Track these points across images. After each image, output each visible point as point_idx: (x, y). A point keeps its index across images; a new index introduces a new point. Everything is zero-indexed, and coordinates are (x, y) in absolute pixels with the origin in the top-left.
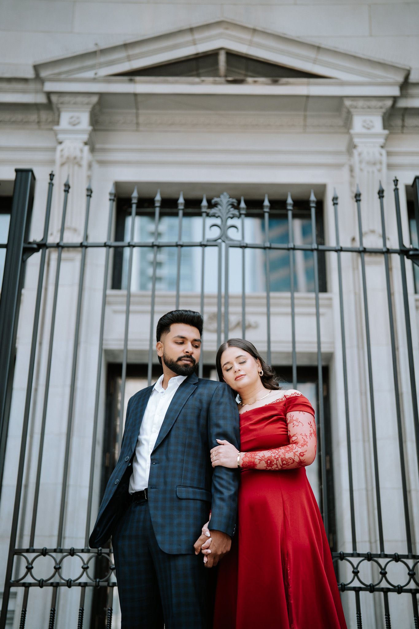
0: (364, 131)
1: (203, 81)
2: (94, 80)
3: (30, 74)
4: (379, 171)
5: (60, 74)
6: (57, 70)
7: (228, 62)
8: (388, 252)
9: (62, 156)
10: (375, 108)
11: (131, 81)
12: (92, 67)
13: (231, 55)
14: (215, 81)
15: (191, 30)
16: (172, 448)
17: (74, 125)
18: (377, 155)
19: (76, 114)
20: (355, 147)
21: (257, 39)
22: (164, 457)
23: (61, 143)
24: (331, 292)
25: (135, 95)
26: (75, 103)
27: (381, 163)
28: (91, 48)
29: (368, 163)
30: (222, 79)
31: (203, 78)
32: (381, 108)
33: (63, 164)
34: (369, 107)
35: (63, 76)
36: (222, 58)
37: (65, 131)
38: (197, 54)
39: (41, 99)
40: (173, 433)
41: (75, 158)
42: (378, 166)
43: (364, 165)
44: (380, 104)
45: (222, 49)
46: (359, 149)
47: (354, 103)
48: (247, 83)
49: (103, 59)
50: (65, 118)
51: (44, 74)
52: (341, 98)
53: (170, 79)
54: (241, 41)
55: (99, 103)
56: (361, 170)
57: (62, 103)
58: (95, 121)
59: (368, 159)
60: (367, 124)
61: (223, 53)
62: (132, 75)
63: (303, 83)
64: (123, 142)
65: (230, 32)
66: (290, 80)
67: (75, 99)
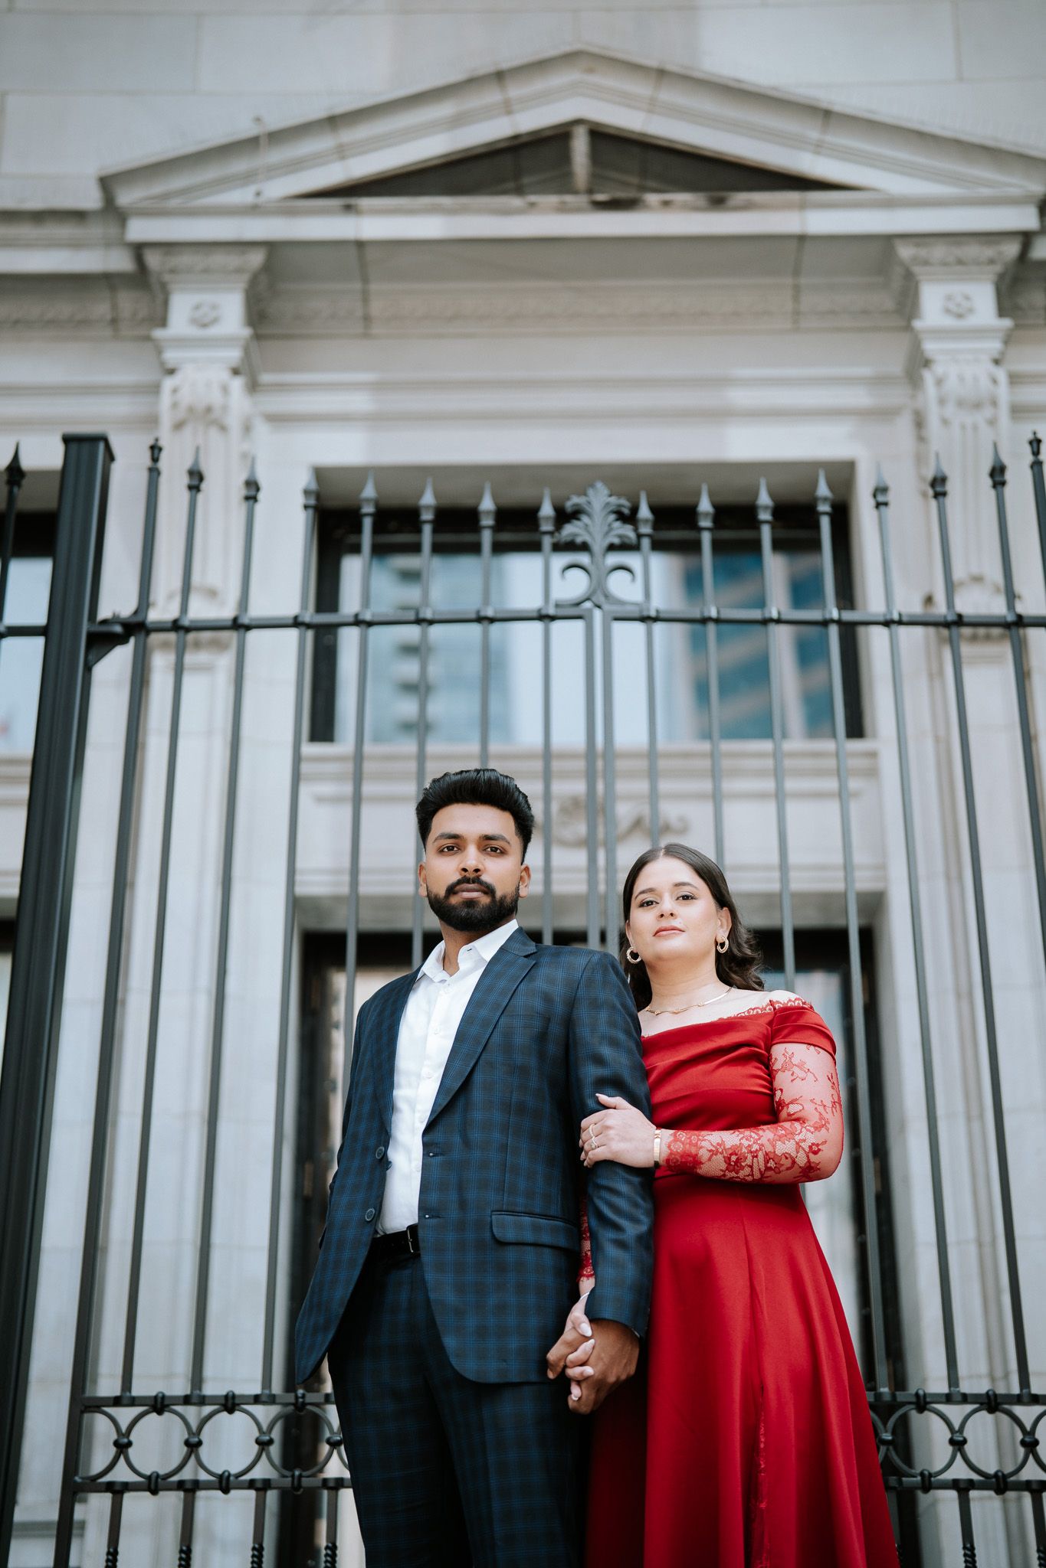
0: (949, 322)
1: (532, 205)
2: (254, 210)
3: (91, 199)
4: (992, 422)
5: (166, 196)
6: (158, 188)
7: (595, 156)
9: (175, 405)
10: (977, 263)
11: (348, 208)
12: (247, 178)
13: (602, 137)
14: (564, 203)
15: (500, 76)
16: (477, 1115)
17: (204, 326)
18: (985, 383)
19: (207, 298)
20: (927, 363)
21: (669, 95)
22: (457, 1139)
23: (171, 372)
24: (875, 736)
25: (360, 245)
26: (206, 271)
27: (994, 403)
28: (245, 128)
29: (961, 403)
30: (582, 200)
31: (533, 198)
32: (992, 262)
33: (179, 426)
34: (960, 262)
35: (174, 203)
36: (580, 146)
37: (182, 342)
38: (516, 137)
39: (120, 262)
40: (478, 1078)
41: (209, 410)
42: (988, 412)
43: (950, 410)
44: (989, 252)
45: (578, 122)
46: (939, 369)
47: (923, 252)
48: (646, 207)
49: (276, 155)
50: (182, 307)
51: (125, 198)
52: (889, 240)
54: (627, 100)
55: (267, 268)
57: (172, 271)
58: (258, 315)
59: (961, 394)
60: (955, 305)
61: (582, 130)
62: (350, 194)
63: (788, 204)
64: (330, 365)
65: (593, 77)
66: (756, 198)
67: (206, 259)
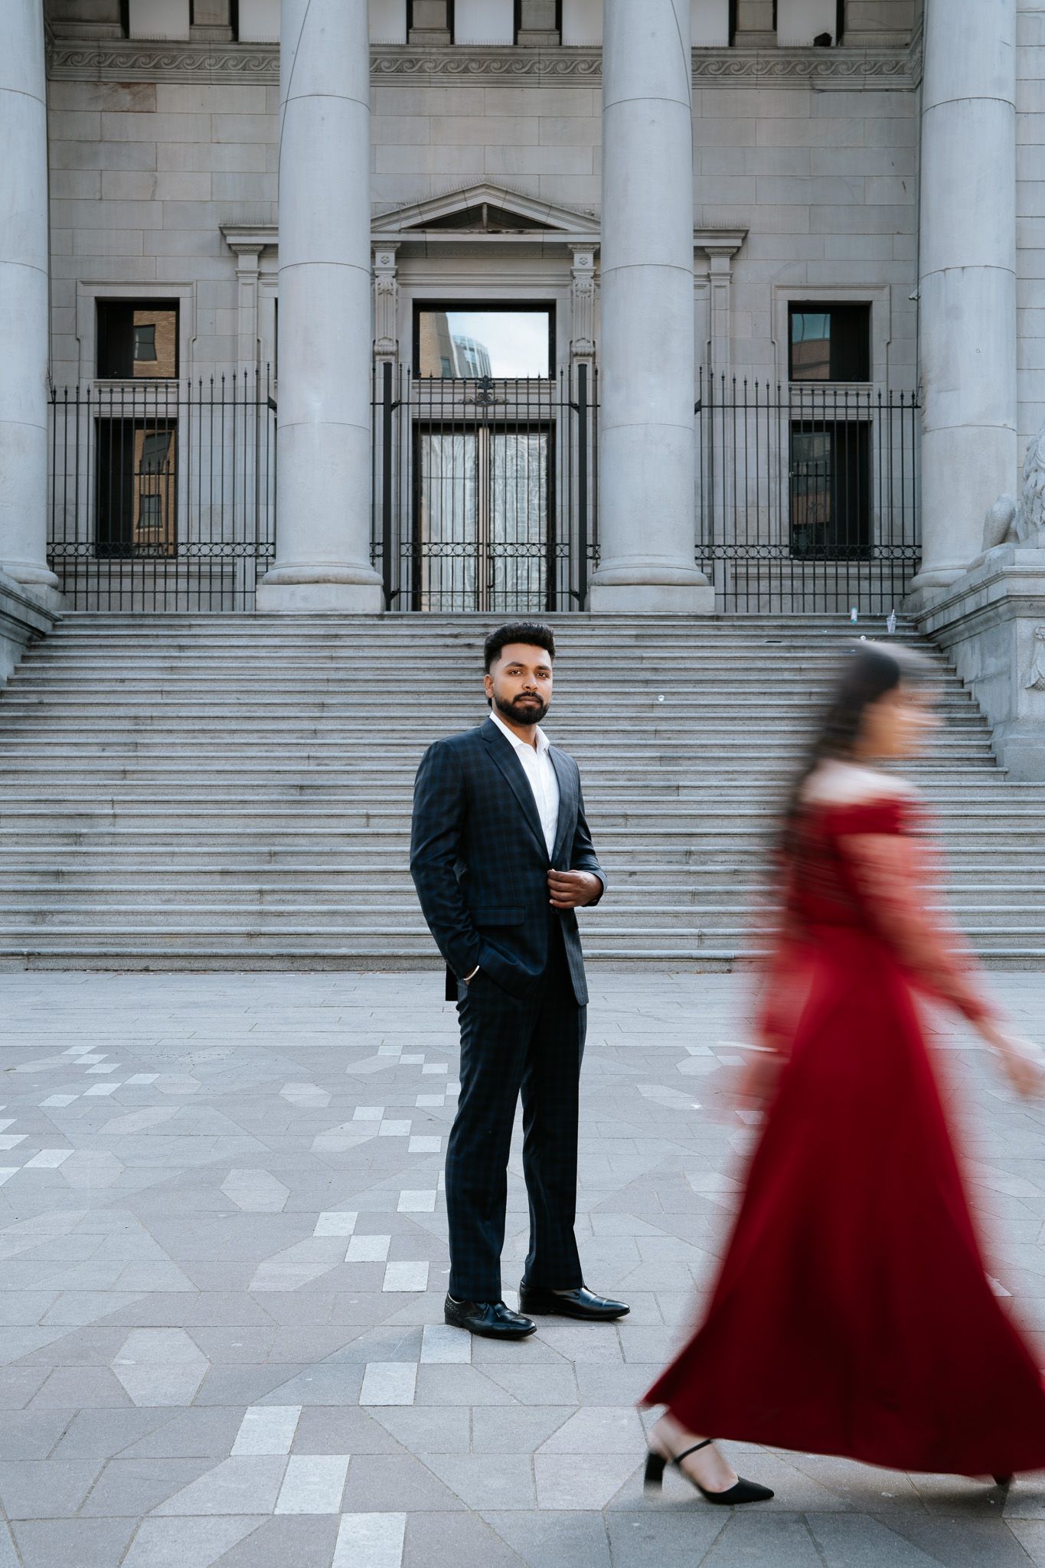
0: (581, 266)
1: (471, 231)
2: (399, 232)
4: (590, 297)
7: (488, 214)
8: (562, 405)
9: (379, 289)
10: (589, 248)
11: (423, 232)
12: (398, 222)
13: (490, 207)
14: (480, 230)
15: (463, 192)
17: (385, 263)
18: (588, 285)
19: (386, 254)
20: (575, 277)
21: (508, 197)
23: (377, 277)
24: (556, 379)
25: (426, 243)
26: (385, 247)
27: (590, 292)
28: (396, 208)
29: (582, 292)
30: (485, 230)
31: (472, 229)
33: (380, 294)
34: (585, 248)
35: (377, 229)
36: (485, 211)
37: (380, 269)
38: (467, 209)
41: (388, 290)
42: (588, 294)
43: (579, 293)
44: (592, 247)
45: (484, 204)
46: (577, 281)
47: (575, 247)
48: (502, 233)
49: (403, 215)
52: (565, 244)
53: (450, 230)
54: (498, 197)
55: (401, 247)
56: (578, 296)
57: (376, 247)
58: (399, 256)
59: (582, 289)
60: (583, 261)
61: (485, 206)
62: (424, 226)
63: (540, 233)
64: (418, 268)
65: (488, 191)
66: (531, 231)
67: (385, 245)
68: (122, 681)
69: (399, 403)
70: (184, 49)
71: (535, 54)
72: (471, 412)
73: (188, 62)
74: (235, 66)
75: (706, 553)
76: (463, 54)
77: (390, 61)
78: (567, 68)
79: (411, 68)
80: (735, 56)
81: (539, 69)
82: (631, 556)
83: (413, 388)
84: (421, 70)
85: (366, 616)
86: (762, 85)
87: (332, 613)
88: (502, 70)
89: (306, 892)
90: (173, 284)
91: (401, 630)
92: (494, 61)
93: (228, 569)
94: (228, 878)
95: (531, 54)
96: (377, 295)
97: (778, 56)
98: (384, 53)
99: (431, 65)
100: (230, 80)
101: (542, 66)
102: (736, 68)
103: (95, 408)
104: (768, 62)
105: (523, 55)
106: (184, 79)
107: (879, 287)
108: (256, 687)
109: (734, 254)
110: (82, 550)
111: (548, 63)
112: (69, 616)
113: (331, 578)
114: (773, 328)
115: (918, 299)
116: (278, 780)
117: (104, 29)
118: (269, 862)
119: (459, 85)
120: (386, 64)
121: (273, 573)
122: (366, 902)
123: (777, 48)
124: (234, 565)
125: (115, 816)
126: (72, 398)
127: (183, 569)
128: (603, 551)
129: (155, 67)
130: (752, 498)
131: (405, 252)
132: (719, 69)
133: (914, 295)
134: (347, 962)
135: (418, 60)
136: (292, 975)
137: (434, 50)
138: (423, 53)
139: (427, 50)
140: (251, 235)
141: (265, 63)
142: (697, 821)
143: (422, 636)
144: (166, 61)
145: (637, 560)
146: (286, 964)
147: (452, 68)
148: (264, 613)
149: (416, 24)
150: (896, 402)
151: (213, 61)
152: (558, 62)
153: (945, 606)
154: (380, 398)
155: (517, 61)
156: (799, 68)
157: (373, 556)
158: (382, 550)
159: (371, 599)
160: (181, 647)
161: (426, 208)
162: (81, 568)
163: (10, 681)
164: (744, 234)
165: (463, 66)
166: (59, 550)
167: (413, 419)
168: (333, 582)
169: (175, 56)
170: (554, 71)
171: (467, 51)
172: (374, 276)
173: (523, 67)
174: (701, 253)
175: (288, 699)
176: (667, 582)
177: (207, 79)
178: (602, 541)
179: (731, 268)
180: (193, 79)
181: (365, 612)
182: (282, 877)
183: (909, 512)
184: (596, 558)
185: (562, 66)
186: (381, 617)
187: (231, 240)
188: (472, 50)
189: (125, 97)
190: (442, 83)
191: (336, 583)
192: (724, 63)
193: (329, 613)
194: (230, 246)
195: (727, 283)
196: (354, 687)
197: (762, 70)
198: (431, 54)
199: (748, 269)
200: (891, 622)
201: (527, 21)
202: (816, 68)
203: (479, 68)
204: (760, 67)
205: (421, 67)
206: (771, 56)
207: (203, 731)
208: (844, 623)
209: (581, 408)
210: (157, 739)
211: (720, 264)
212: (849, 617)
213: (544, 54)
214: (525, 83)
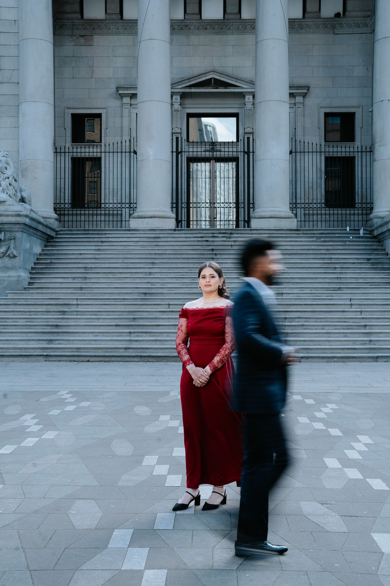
0: (248, 100)
1: (208, 88)
2: (182, 88)
4: (251, 111)
6: (172, 86)
7: (214, 82)
8: (241, 152)
9: (174, 109)
11: (190, 89)
12: (181, 85)
13: (215, 79)
14: (211, 88)
15: (205, 73)
17: (176, 100)
18: (250, 108)
19: (177, 97)
21: (221, 75)
25: (190, 92)
27: (251, 110)
29: (248, 110)
30: (213, 88)
33: (175, 111)
34: (249, 94)
35: (173, 88)
36: (213, 80)
37: (174, 102)
38: (206, 80)
41: (177, 110)
43: (247, 110)
44: (252, 93)
46: (246, 106)
47: (245, 94)
48: (219, 89)
49: (183, 82)
50: (174, 98)
52: (242, 92)
53: (200, 88)
54: (217, 75)
55: (182, 94)
56: (247, 111)
57: (173, 94)
58: (181, 97)
59: (248, 109)
60: (249, 98)
61: (213, 79)
62: (190, 86)
63: (233, 89)
64: (188, 102)
65: (214, 73)
66: (230, 88)
67: (176, 93)
68: (81, 254)
69: (181, 152)
70: (103, 23)
71: (231, 22)
72: (208, 154)
73: (105, 27)
74: (121, 28)
75: (294, 206)
76: (205, 23)
77: (177, 25)
78: (243, 27)
79: (186, 28)
80: (305, 22)
81: (233, 28)
82: (266, 207)
83: (187, 145)
84: (189, 29)
85: (169, 230)
86: (315, 32)
87: (157, 229)
88: (219, 28)
89: (146, 333)
90: (99, 108)
91: (182, 235)
92: (216, 25)
93: (119, 212)
94: (118, 327)
95: (230, 22)
96: (173, 112)
97: (321, 21)
98: (176, 23)
99: (193, 27)
100: (120, 33)
101: (233, 27)
102: (305, 26)
103: (71, 154)
104: (317, 24)
105: (227, 22)
106: (103, 33)
107: (358, 107)
108: (129, 256)
109: (304, 95)
110: (67, 206)
111: (236, 25)
112: (62, 230)
113: (156, 216)
114: (319, 123)
115: (372, 112)
116: (137, 291)
117: (74, 16)
118: (133, 322)
119: (203, 34)
120: (177, 27)
121: (135, 215)
122: (168, 336)
123: (320, 18)
124: (121, 211)
125: (78, 304)
126: (63, 150)
127: (103, 212)
128: (256, 206)
129: (93, 29)
130: (310, 185)
131: (184, 96)
132: (299, 27)
133: (371, 110)
134: (161, 358)
135: (188, 25)
136: (141, 363)
137: (194, 21)
138: (190, 22)
139: (192, 21)
140: (127, 90)
141: (133, 27)
142: (289, 306)
143: (190, 237)
144: (97, 27)
145: (268, 209)
146: (139, 359)
147: (201, 28)
148: (132, 229)
149: (187, 12)
150: (364, 150)
151: (114, 27)
152: (240, 25)
153: (381, 226)
154: (175, 150)
155: (225, 25)
156: (329, 26)
157: (172, 207)
158: (176, 205)
159: (171, 224)
160: (102, 242)
161: (191, 80)
162: (66, 212)
163: (40, 254)
164: (308, 88)
165: (205, 27)
166: (58, 206)
167: (187, 157)
168: (157, 218)
169: (100, 25)
170: (238, 28)
171: (206, 21)
172: (172, 105)
173: (227, 27)
174: (292, 95)
175: (141, 261)
176: (279, 217)
177: (111, 33)
178: (255, 202)
179: (303, 100)
180: (106, 33)
181: (169, 229)
182: (138, 327)
183: (369, 190)
184: (253, 207)
185: (241, 26)
186: (175, 230)
187: (120, 92)
188: (208, 21)
189: (82, 40)
190: (197, 33)
191: (159, 218)
192: (301, 24)
193: (156, 229)
194: (120, 94)
195: (302, 106)
196: (165, 256)
197: (315, 27)
198: (193, 23)
199: (310, 101)
200: (362, 232)
201: (228, 10)
202: (335, 26)
203: (211, 28)
204: (314, 26)
205: (189, 28)
206: (318, 21)
207: (110, 273)
208: (344, 232)
209: (248, 153)
210: (93, 276)
211: (299, 99)
212: (346, 230)
213: (234, 22)
214: (228, 33)
